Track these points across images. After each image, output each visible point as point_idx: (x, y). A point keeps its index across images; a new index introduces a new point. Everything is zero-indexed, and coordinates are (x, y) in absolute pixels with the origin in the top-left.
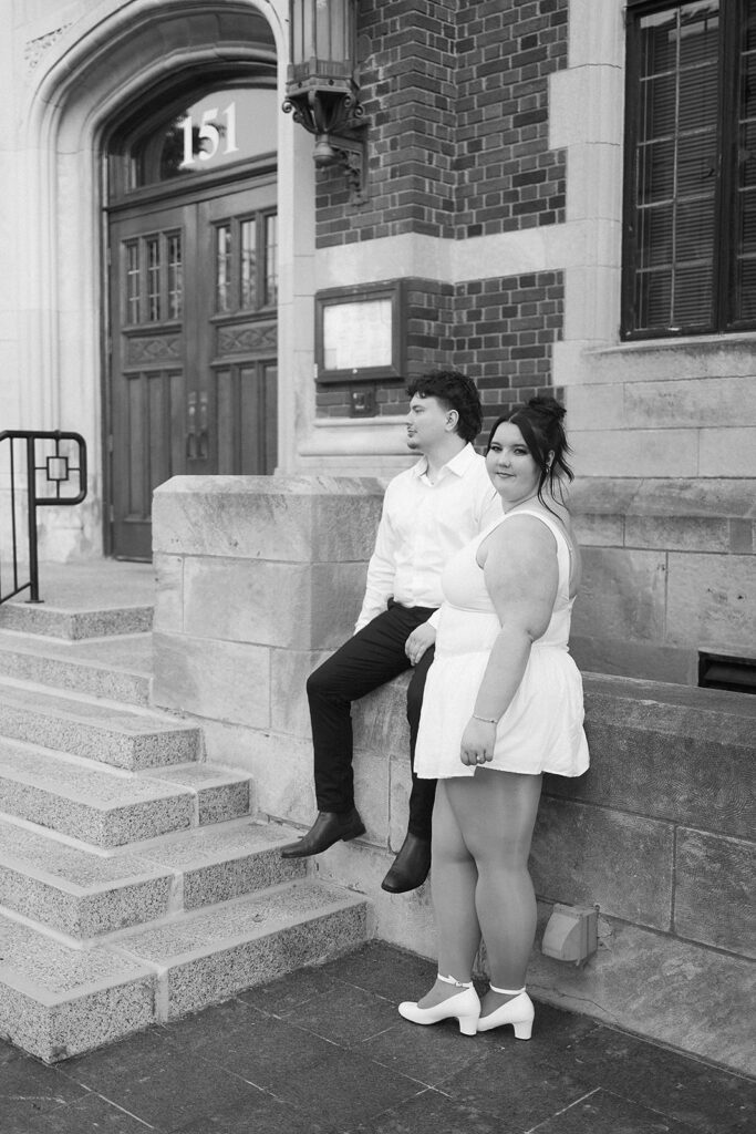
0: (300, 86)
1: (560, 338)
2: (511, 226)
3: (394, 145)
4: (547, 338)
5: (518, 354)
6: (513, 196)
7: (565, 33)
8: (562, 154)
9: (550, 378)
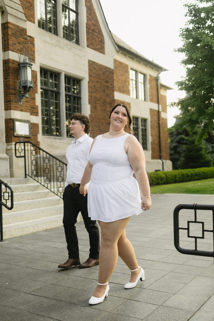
1: (39, 134)
4: (37, 133)
9: (37, 140)
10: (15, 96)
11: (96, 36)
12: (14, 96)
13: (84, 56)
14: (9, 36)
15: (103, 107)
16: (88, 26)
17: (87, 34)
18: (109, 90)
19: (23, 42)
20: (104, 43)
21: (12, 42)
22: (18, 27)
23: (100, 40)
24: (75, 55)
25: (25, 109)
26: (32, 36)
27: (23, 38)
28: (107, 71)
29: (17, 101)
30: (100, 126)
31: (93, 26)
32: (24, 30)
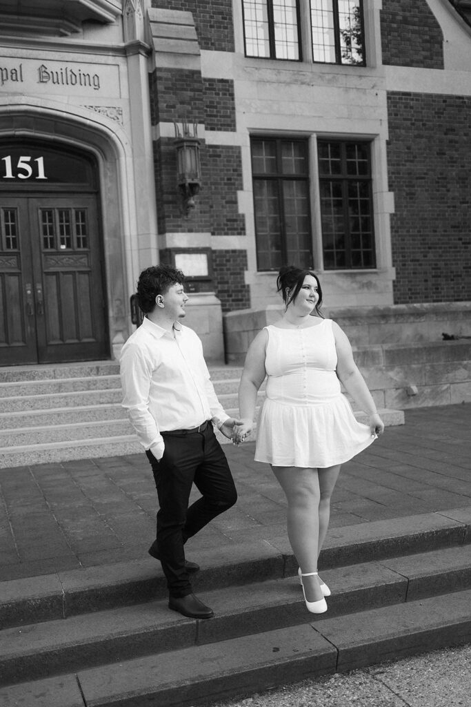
0: (193, 180)
1: (247, 269)
2: (226, 234)
3: (200, 203)
4: (242, 269)
5: (231, 274)
6: (227, 225)
7: (241, 180)
8: (243, 215)
9: (244, 282)
10: (174, 205)
11: (414, 32)
12: (171, 205)
13: (373, 87)
14: (160, 95)
15: (438, 191)
16: (385, 16)
17: (382, 34)
18: (457, 150)
19: (193, 99)
20: (441, 43)
21: (165, 105)
22: (181, 70)
23: (427, 37)
24: (347, 89)
25: (199, 226)
26: (226, 78)
27: (192, 90)
28: (452, 106)
29: (179, 214)
30: (428, 235)
31: (404, 11)
32: (193, 74)
